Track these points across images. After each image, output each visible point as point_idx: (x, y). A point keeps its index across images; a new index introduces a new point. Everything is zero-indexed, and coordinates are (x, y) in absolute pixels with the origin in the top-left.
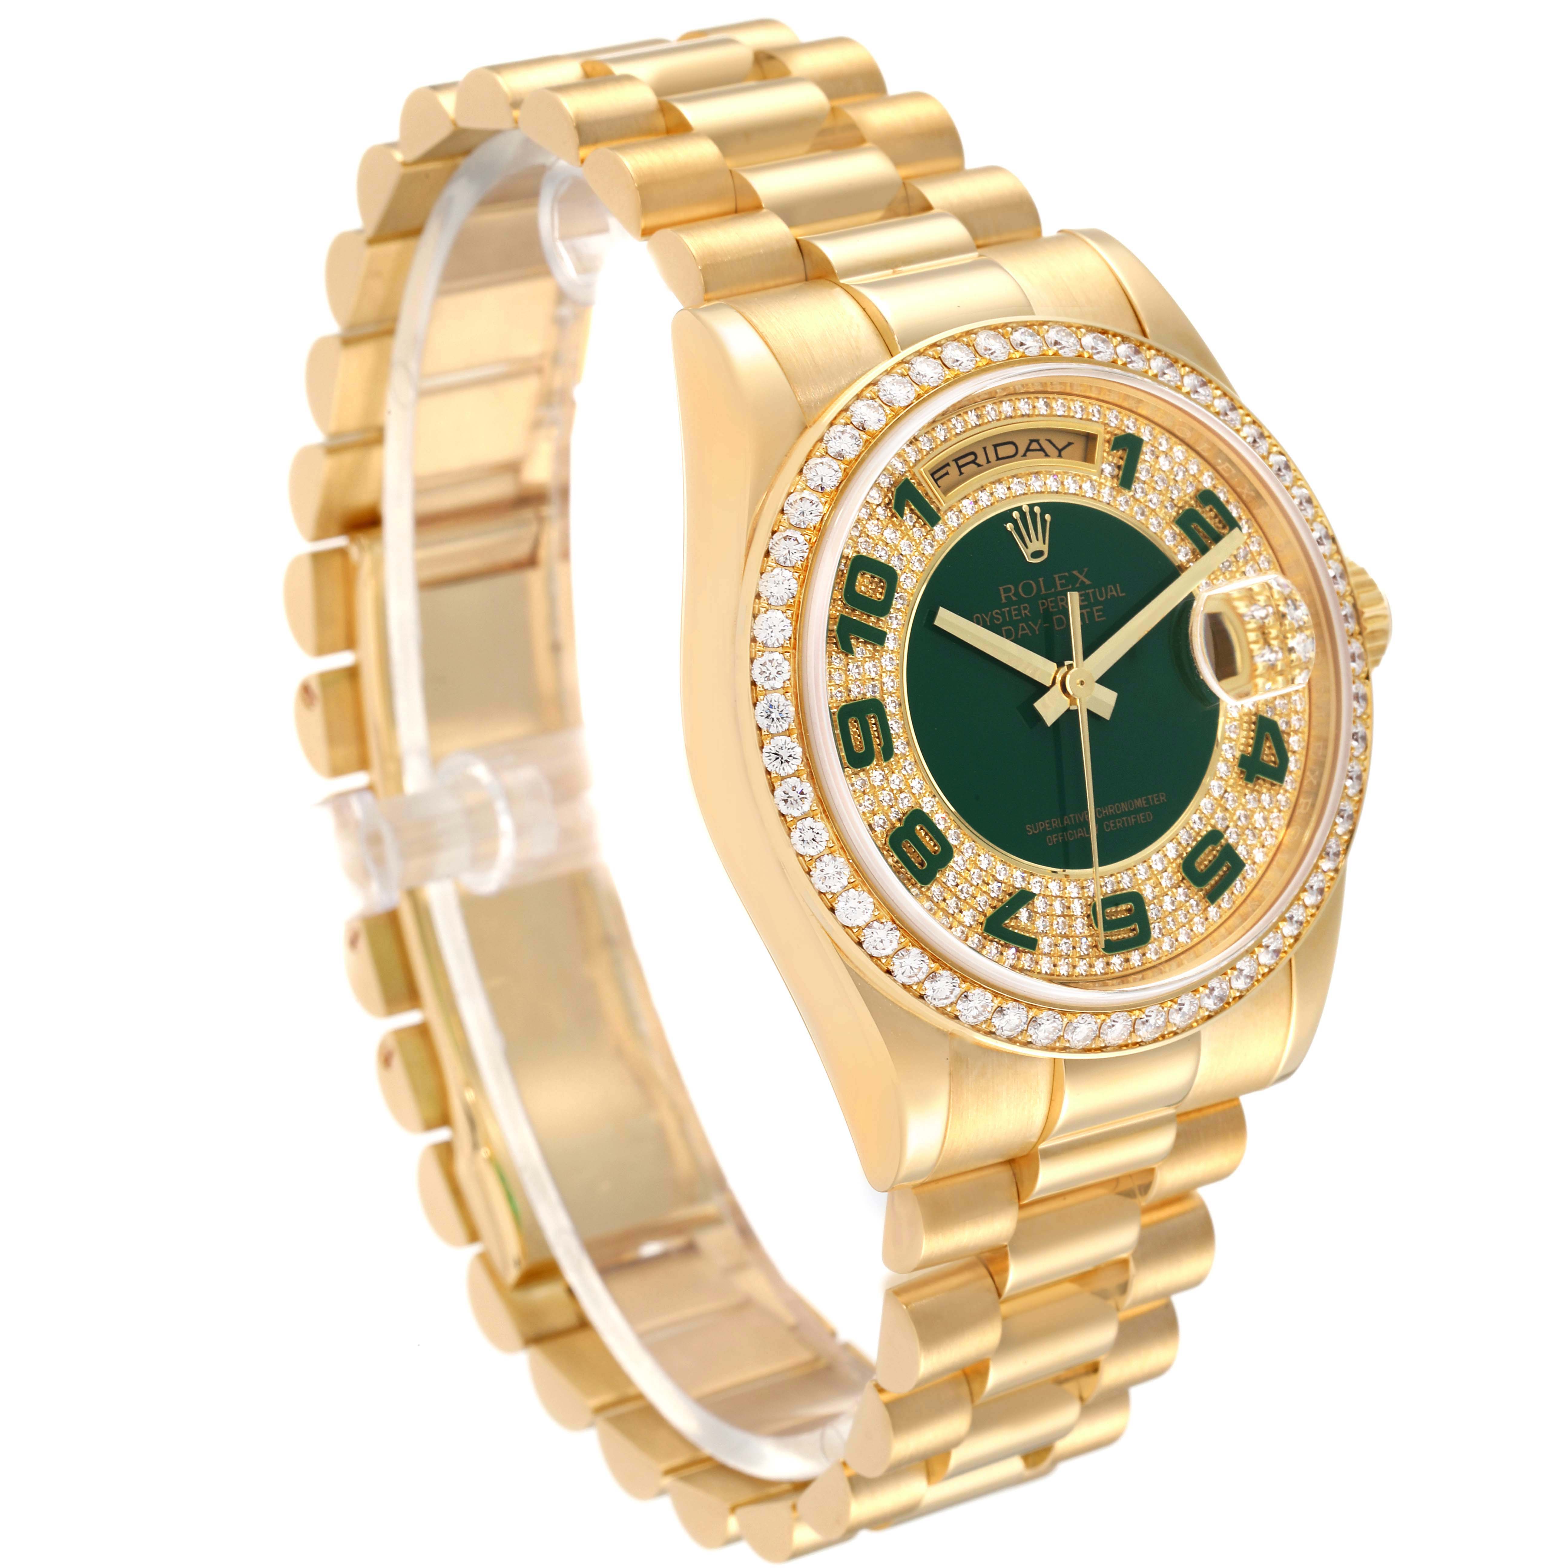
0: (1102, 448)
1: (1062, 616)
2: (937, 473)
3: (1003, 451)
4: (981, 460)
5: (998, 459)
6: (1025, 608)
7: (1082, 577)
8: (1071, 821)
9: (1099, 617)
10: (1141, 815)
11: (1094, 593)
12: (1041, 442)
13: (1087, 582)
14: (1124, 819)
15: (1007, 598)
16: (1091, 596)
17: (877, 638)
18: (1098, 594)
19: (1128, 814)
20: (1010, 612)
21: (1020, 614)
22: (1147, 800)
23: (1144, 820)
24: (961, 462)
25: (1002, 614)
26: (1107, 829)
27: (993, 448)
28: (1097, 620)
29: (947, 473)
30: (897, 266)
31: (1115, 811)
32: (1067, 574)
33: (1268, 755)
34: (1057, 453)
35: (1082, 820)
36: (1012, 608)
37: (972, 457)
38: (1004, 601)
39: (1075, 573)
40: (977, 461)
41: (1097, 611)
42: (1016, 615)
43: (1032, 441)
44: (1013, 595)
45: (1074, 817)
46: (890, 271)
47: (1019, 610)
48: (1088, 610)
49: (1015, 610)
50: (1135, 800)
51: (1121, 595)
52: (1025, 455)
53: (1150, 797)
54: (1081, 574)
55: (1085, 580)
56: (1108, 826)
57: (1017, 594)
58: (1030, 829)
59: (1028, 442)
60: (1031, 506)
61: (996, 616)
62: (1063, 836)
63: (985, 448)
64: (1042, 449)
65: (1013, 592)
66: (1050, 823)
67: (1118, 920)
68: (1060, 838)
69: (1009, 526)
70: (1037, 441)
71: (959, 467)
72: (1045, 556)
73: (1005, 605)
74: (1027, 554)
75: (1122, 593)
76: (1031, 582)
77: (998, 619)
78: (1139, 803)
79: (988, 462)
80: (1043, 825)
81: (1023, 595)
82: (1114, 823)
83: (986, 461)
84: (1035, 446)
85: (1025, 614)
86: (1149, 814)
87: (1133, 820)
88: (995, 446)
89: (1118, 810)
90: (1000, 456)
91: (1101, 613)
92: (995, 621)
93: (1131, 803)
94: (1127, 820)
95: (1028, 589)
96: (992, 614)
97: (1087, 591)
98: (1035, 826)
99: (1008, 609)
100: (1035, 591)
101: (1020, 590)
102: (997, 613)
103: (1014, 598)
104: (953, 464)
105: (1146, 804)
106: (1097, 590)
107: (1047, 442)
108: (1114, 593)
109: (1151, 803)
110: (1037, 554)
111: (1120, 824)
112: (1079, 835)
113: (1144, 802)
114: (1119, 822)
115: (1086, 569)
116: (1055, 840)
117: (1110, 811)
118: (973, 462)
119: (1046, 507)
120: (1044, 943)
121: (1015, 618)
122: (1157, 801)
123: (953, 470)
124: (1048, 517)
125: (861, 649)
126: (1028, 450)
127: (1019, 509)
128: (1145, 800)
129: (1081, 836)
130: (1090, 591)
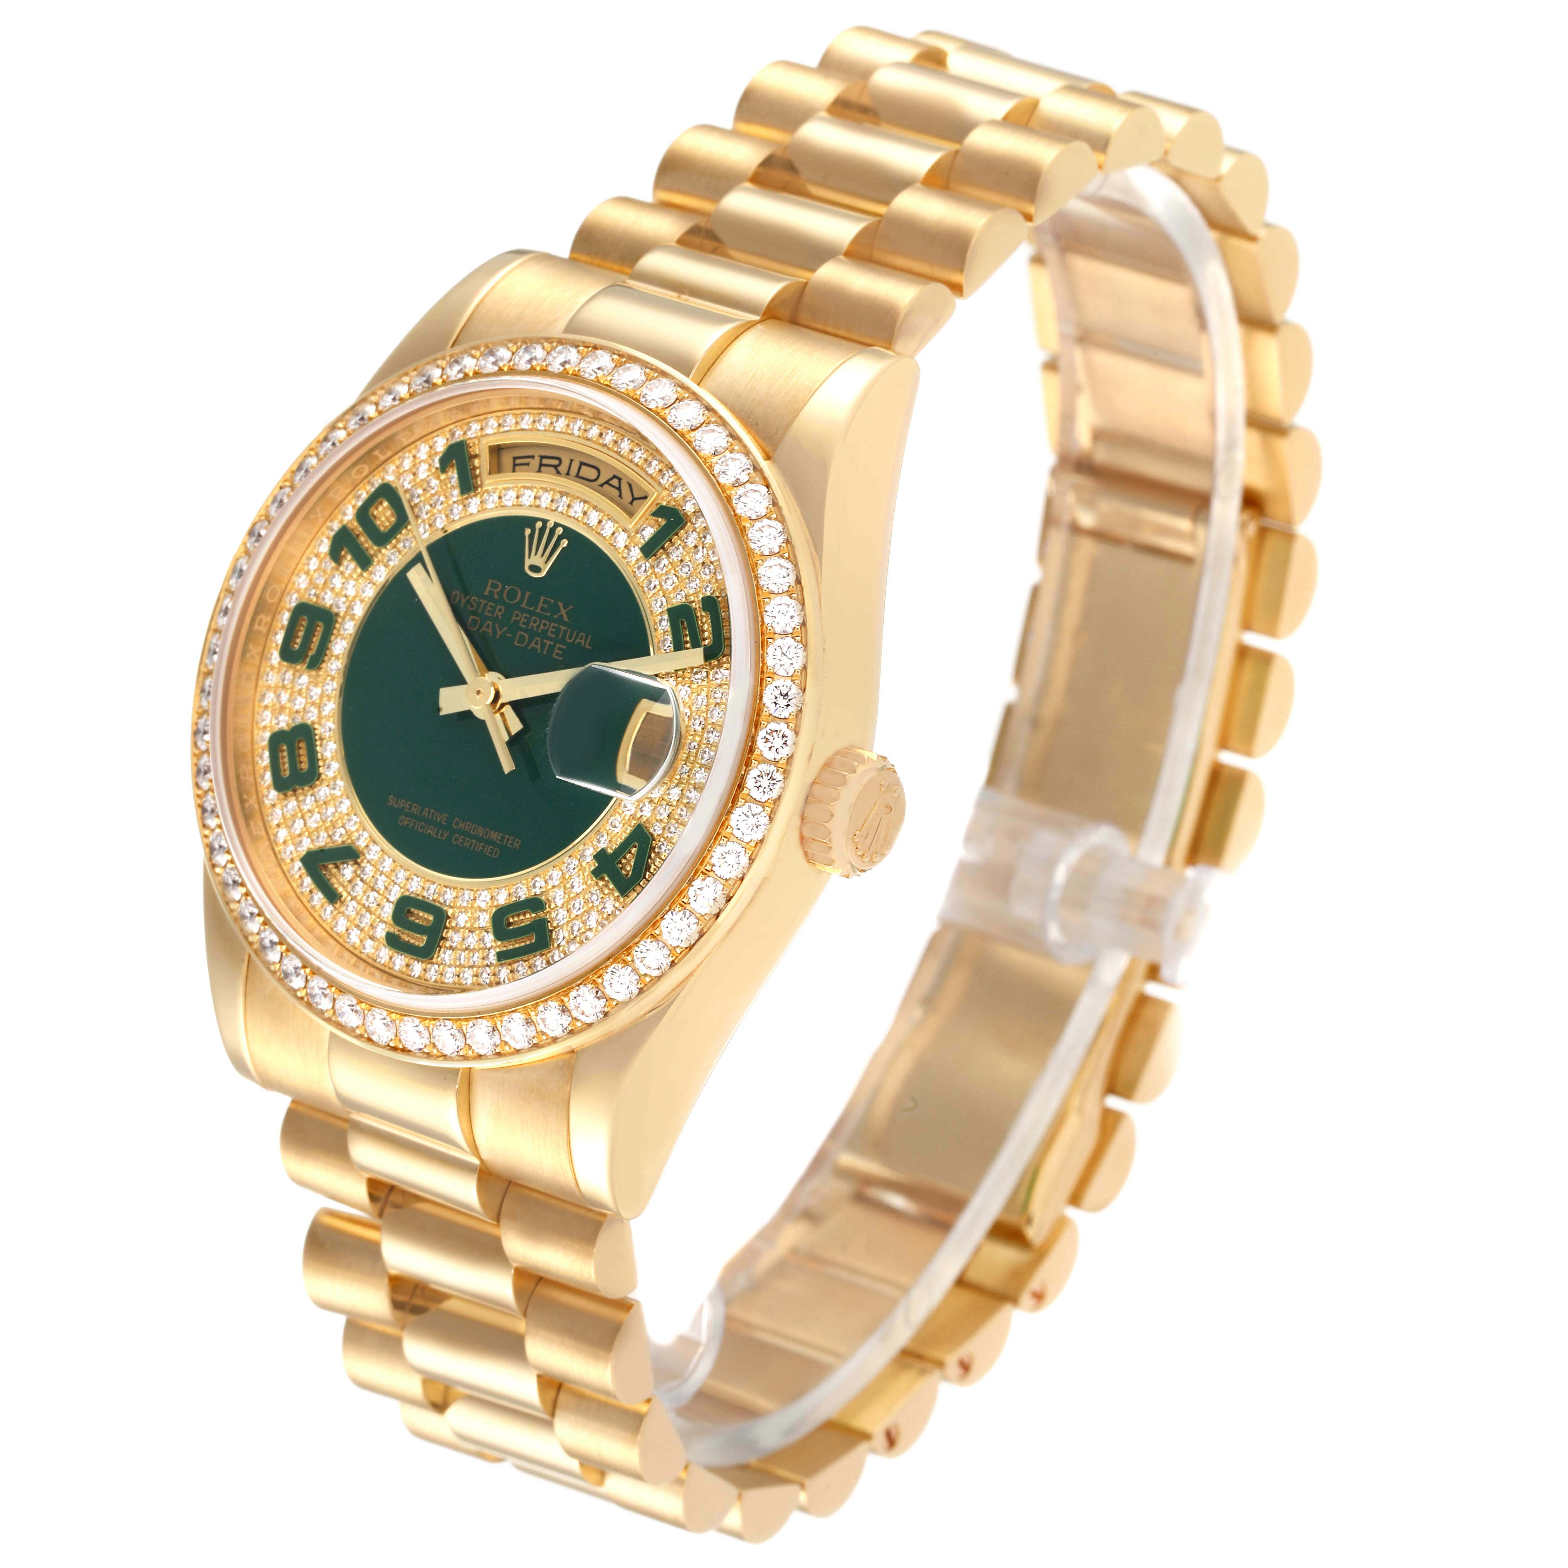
0: (645, 508)
1: (527, 636)
2: (497, 451)
3: (587, 472)
4: (563, 468)
5: (578, 476)
6: (500, 610)
7: (563, 612)
8: (429, 815)
9: (557, 654)
10: (490, 847)
11: (565, 632)
12: (622, 482)
13: (566, 619)
14: (474, 841)
15: (490, 592)
16: (562, 632)
17: (364, 562)
18: (568, 634)
19: (480, 839)
20: (485, 605)
21: (493, 612)
22: (503, 838)
23: (490, 853)
24: (545, 461)
25: (479, 604)
26: (455, 841)
27: (578, 464)
28: (554, 656)
29: (528, 464)
30: (683, 293)
31: (470, 830)
32: (552, 601)
33: (628, 865)
34: (630, 499)
35: (438, 820)
36: (490, 603)
37: (556, 462)
38: (486, 593)
39: (560, 604)
40: (559, 468)
41: (559, 649)
42: (489, 612)
43: (615, 477)
44: (498, 593)
45: (434, 814)
46: (675, 294)
47: (494, 608)
48: (552, 643)
49: (491, 606)
50: (493, 832)
51: (587, 647)
52: (602, 485)
53: (507, 836)
54: (565, 609)
55: (565, 616)
56: (457, 839)
57: (500, 594)
58: (392, 801)
59: (611, 476)
60: (557, 525)
61: (472, 601)
62: (415, 823)
63: (572, 461)
64: (619, 489)
65: (498, 590)
66: (411, 806)
67: (418, 924)
68: (412, 824)
69: (528, 531)
70: (620, 480)
71: (541, 465)
72: (543, 574)
73: (485, 598)
74: (528, 562)
75: (589, 645)
76: (519, 590)
77: (472, 606)
78: (495, 836)
79: (568, 474)
80: (404, 804)
81: (506, 599)
82: (464, 840)
83: (566, 472)
84: (615, 482)
85: (497, 615)
86: (496, 851)
87: (480, 848)
88: (582, 464)
89: (474, 831)
90: (581, 474)
91: (561, 652)
92: (469, 606)
93: (487, 831)
94: (476, 844)
95: (512, 595)
96: (470, 599)
97: (561, 627)
98: (397, 800)
99: (486, 602)
100: (517, 601)
101: (505, 592)
102: (474, 600)
103: (496, 597)
104: (537, 459)
105: (500, 841)
106: (570, 630)
107: (627, 485)
108: (583, 642)
109: (505, 843)
110: (535, 569)
111: (468, 844)
112: (429, 831)
113: (499, 838)
114: (468, 842)
115: (571, 607)
116: (406, 822)
117: (467, 827)
118: (555, 467)
119: (569, 533)
120: (351, 907)
121: (486, 613)
122: (511, 844)
123: (535, 463)
124: (565, 543)
125: (349, 564)
126: (607, 482)
127: (545, 522)
128: (501, 836)
129: (429, 833)
130: (563, 628)
